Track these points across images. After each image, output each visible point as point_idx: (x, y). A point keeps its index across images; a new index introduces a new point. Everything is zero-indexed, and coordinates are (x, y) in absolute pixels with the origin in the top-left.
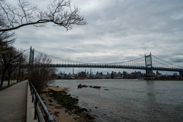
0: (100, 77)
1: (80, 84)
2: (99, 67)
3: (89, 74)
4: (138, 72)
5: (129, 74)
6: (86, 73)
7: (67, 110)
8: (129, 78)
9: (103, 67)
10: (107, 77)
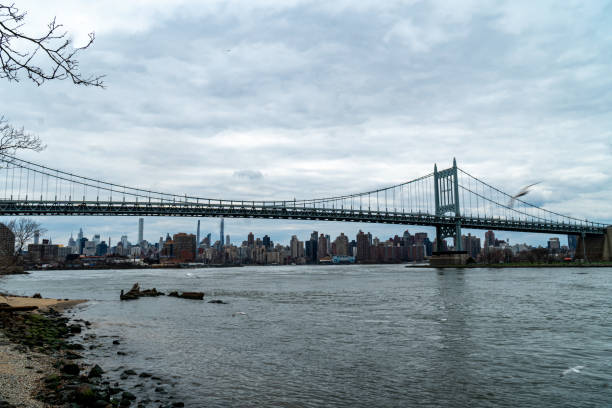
0: (260, 257)
3: (212, 243)
4: (417, 234)
5: (382, 244)
6: (201, 239)
10: (289, 257)
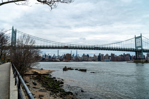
0: (86, 59)
1: (66, 67)
2: (85, 49)
3: (75, 56)
4: (127, 54)
5: (117, 56)
6: (72, 55)
7: (52, 93)
8: (117, 61)
9: (90, 49)
10: (93, 60)
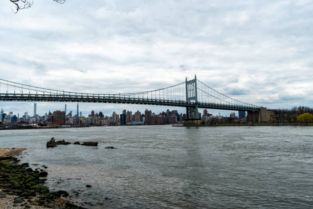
0: (98, 122)
1: (53, 139)
2: (95, 102)
3: (73, 115)
4: (173, 111)
6: (67, 114)
7: (19, 199)
9: (105, 102)
10: (112, 122)
